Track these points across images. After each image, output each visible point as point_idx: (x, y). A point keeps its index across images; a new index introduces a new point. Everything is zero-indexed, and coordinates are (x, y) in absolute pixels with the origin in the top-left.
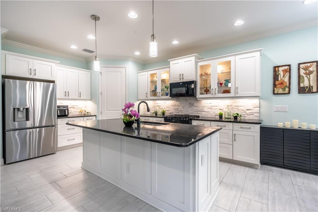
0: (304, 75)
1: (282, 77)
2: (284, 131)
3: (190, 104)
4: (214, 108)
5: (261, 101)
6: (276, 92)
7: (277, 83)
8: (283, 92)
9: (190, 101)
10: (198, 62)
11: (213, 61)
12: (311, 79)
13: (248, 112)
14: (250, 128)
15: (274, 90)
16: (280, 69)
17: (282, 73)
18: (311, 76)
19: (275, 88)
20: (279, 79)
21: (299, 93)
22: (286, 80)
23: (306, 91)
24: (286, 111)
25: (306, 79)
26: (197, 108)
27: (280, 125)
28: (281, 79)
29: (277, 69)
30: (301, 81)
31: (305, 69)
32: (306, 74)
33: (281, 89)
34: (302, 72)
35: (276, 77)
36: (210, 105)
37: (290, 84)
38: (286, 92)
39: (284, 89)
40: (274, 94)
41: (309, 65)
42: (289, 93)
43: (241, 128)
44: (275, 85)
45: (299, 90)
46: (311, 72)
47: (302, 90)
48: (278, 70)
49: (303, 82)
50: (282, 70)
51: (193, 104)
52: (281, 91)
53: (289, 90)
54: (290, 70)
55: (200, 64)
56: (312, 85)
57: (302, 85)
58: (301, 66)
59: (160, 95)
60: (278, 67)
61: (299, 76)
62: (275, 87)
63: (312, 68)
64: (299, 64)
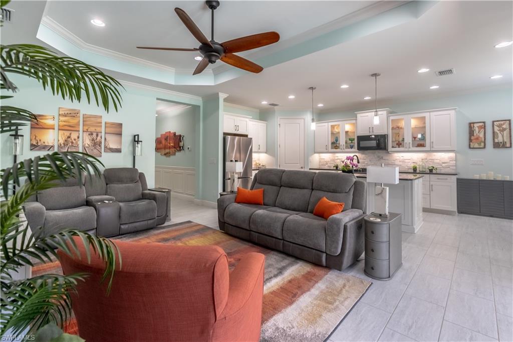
0: (498, 132)
1: (477, 133)
2: (480, 182)
3: (378, 157)
4: (407, 161)
5: (457, 154)
6: (471, 147)
7: (472, 138)
8: (479, 147)
9: (379, 154)
10: (390, 116)
11: (406, 116)
12: (505, 135)
13: (444, 165)
14: (447, 179)
15: (470, 145)
16: (476, 125)
17: (477, 129)
18: (505, 132)
19: (471, 143)
20: (475, 134)
21: (494, 148)
22: (482, 135)
23: (501, 146)
24: (482, 164)
25: (500, 135)
26: (387, 161)
27: (477, 177)
28: (477, 134)
29: (472, 125)
30: (495, 137)
31: (499, 126)
32: (500, 130)
33: (477, 144)
34: (496, 129)
35: (471, 132)
36: (402, 158)
37: (485, 139)
38: (481, 147)
39: (480, 144)
40: (470, 148)
41: (502, 122)
42: (484, 147)
43: (438, 179)
44: (470, 140)
45: (494, 145)
46: (504, 130)
47: (497, 145)
48: (474, 127)
49: (498, 138)
50: (478, 127)
51: (382, 157)
52: (476, 146)
53: (485, 145)
54: (485, 126)
55: (392, 118)
56: (505, 141)
57: (496, 141)
58: (495, 123)
59: (344, 148)
60: (474, 123)
61: (494, 132)
62: (471, 142)
63: (506, 126)
64: (493, 122)
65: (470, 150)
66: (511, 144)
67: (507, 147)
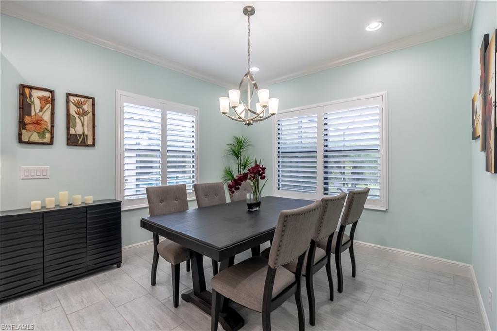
0: (76, 116)
1: (38, 111)
2: (43, 216)
6: (25, 139)
7: (27, 119)
8: (40, 141)
12: (86, 123)
15: (20, 135)
16: (35, 94)
17: (37, 103)
18: (86, 118)
19: (24, 131)
20: (33, 113)
21: (68, 144)
22: (47, 117)
23: (79, 142)
24: (45, 177)
25: (78, 122)
27: (35, 206)
28: (36, 114)
29: (27, 91)
30: (71, 124)
31: (78, 105)
32: (78, 113)
33: (35, 134)
34: (73, 109)
35: (24, 108)
37: (53, 126)
38: (45, 141)
39: (42, 134)
40: (21, 141)
41: (83, 100)
42: (51, 143)
44: (22, 125)
45: (68, 139)
46: (84, 114)
47: (73, 141)
48: (30, 95)
49: (75, 126)
50: (39, 98)
52: (35, 138)
53: (52, 138)
54: (53, 100)
56: (86, 133)
57: (72, 132)
58: (71, 98)
60: (31, 88)
61: (68, 115)
62: (24, 128)
63: (87, 107)
64: (69, 95)
65: (19, 145)
66: (94, 139)
67: (88, 146)
